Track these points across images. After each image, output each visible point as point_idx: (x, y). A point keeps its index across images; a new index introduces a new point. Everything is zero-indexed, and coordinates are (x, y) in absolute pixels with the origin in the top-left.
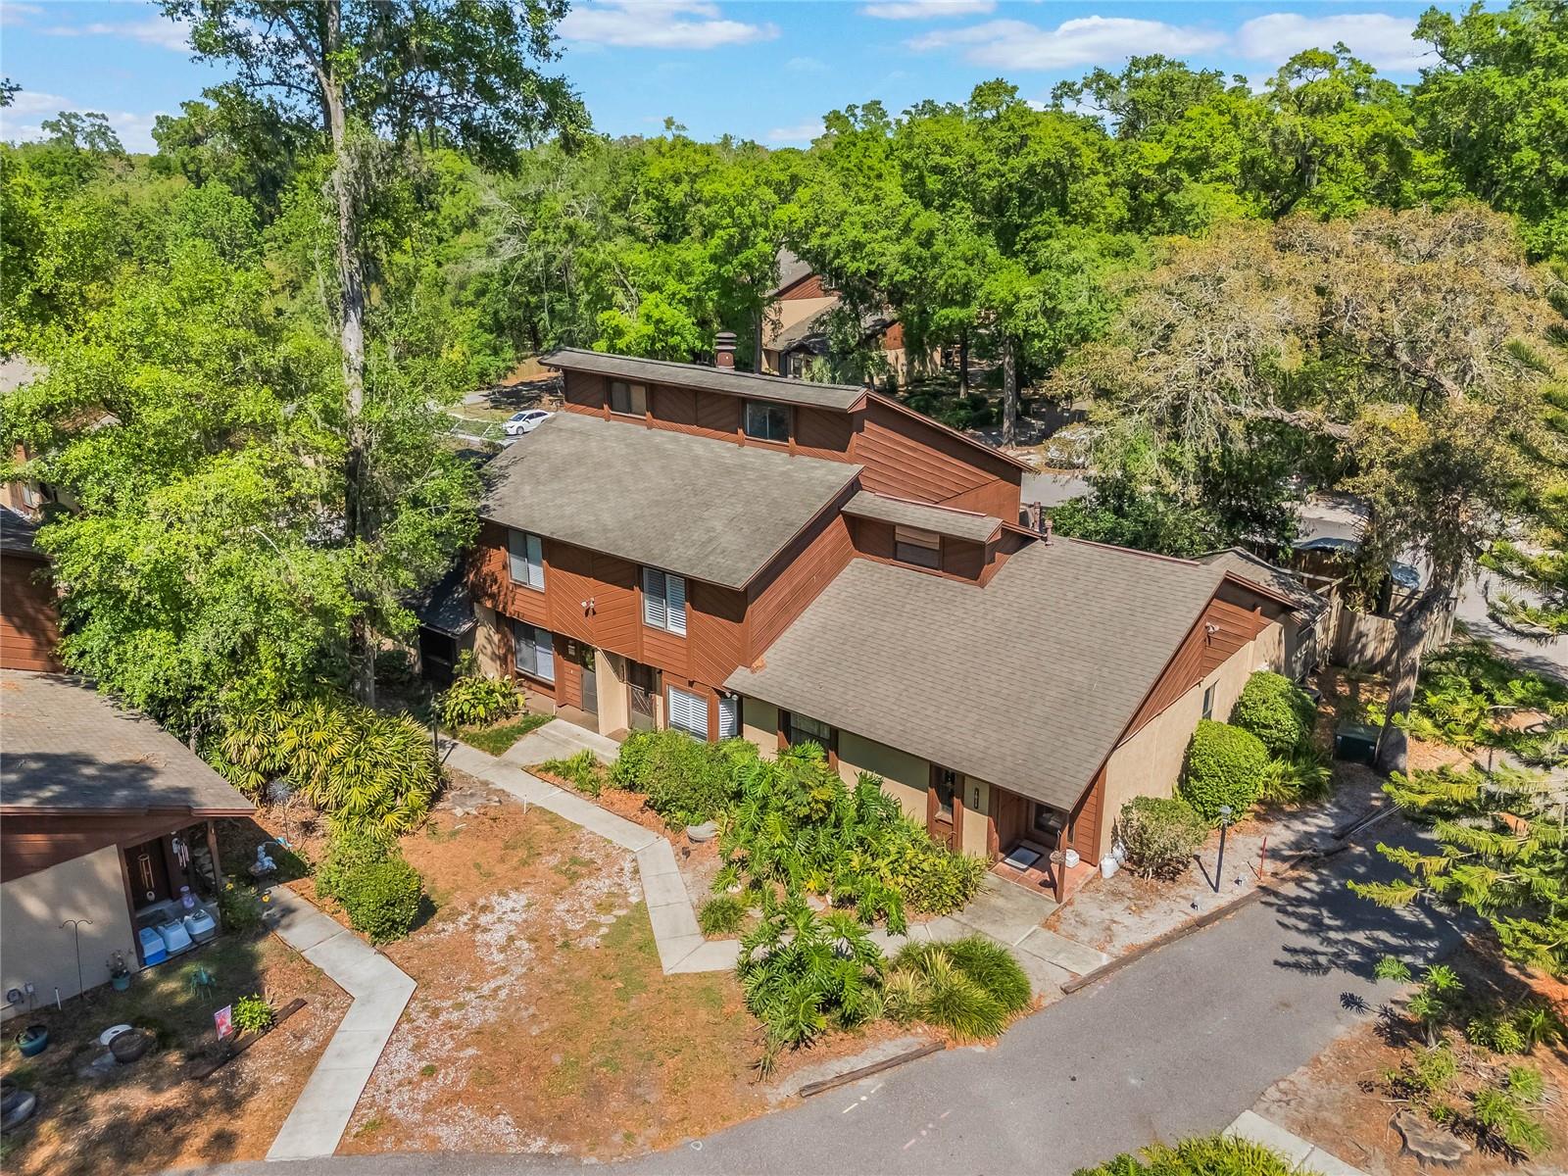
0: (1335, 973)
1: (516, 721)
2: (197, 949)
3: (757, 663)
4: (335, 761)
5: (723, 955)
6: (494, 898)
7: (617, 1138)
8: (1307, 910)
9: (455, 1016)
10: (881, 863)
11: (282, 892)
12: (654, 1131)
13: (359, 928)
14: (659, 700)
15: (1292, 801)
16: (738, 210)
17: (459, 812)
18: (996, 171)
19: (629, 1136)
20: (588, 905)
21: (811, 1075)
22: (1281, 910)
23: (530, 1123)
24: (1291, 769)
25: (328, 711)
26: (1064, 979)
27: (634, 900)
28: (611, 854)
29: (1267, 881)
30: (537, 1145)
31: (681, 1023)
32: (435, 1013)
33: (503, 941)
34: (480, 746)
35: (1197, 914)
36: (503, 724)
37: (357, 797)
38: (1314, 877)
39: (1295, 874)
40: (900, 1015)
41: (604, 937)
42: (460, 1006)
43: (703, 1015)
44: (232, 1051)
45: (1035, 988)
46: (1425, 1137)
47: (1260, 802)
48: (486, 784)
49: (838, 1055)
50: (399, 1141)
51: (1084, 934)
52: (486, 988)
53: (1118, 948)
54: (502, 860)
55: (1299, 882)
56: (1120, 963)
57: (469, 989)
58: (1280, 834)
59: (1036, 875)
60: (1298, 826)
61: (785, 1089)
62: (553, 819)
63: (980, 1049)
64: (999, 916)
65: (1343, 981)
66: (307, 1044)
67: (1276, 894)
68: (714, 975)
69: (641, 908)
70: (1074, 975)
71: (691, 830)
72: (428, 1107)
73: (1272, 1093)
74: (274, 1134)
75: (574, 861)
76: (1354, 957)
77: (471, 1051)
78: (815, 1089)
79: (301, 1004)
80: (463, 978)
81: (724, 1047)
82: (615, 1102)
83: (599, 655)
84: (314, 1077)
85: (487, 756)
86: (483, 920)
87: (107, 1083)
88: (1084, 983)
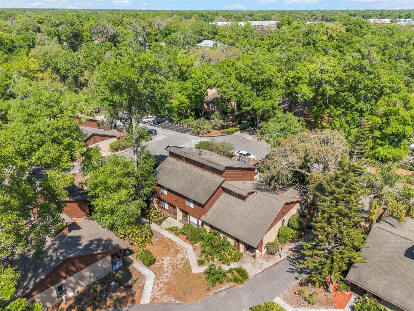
0: (296, 273)
1: (162, 217)
2: (120, 268)
3: (206, 215)
4: (137, 234)
5: (202, 269)
6: (164, 258)
7: (188, 301)
8: (294, 261)
9: (162, 280)
10: (227, 253)
11: (130, 257)
12: (193, 299)
13: (144, 264)
14: (188, 216)
15: (297, 238)
16: (199, 81)
17: (156, 240)
18: (256, 78)
19: (190, 300)
20: (179, 259)
21: (215, 291)
22: (290, 261)
23: (176, 298)
24: (297, 232)
25: (135, 225)
26: (254, 274)
27: (187, 258)
28: (183, 249)
29: (289, 255)
30: (177, 302)
31: (196, 282)
32: (159, 280)
33: (167, 266)
34: (156, 224)
35: (277, 262)
36: (160, 218)
37: (140, 240)
38: (297, 254)
39: (293, 254)
40: (229, 281)
41: (183, 266)
42: (162, 278)
43: (199, 281)
44: (130, 287)
45: (249, 276)
46: (301, 301)
47: (291, 238)
48: (159, 232)
49: (219, 288)
50: (158, 301)
51: (258, 266)
52: (166, 275)
53: (263, 268)
54: (164, 250)
55: (294, 255)
56: (263, 271)
57: (163, 275)
58: (293, 245)
59: (252, 254)
60: (297, 244)
61: (212, 293)
62: (171, 241)
63: (240, 286)
64: (245, 262)
65: (296, 274)
66: (141, 285)
67: (290, 258)
68: (200, 273)
69: (188, 260)
70: (256, 274)
71: (195, 245)
72: (161, 296)
73: (281, 294)
74: (140, 300)
75: (176, 250)
76: (299, 270)
77: (165, 286)
78: (216, 293)
79: (139, 278)
80: (162, 273)
81: (202, 286)
82: (187, 295)
83: (177, 208)
84: (144, 291)
85: (158, 226)
86: (163, 262)
87: (114, 291)
88: (257, 275)
